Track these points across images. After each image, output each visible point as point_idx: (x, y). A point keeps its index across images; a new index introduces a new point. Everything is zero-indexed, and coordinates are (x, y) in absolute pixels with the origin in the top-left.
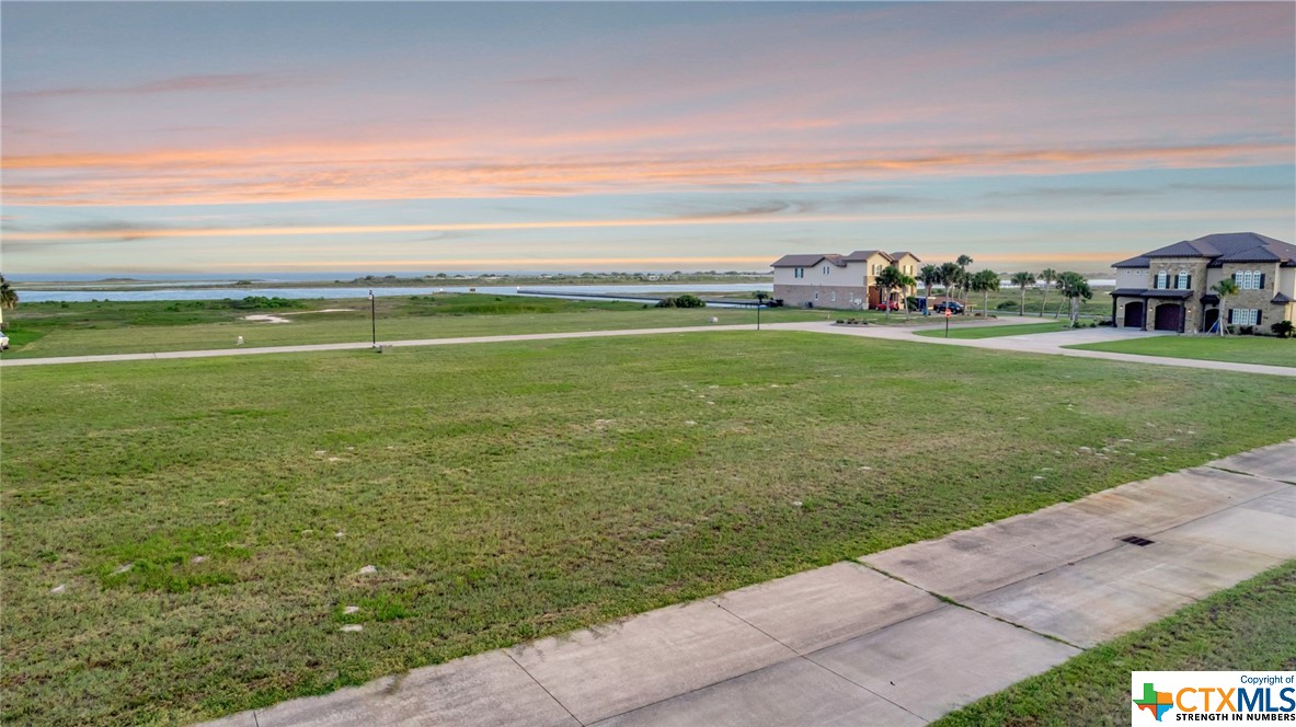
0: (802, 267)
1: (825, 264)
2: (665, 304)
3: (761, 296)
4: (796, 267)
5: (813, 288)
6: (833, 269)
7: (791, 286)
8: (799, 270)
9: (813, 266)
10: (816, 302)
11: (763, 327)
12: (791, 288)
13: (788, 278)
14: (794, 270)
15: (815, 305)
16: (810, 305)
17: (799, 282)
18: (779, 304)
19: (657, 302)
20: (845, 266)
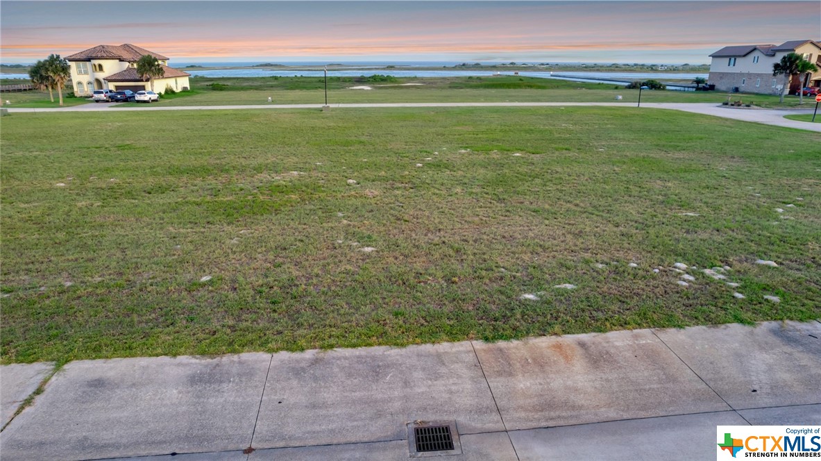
0: (735, 57)
1: (756, 54)
2: (633, 86)
3: (698, 81)
4: (730, 57)
5: (742, 74)
6: (763, 58)
7: (723, 74)
8: (733, 59)
9: (745, 56)
10: (742, 87)
11: (642, 105)
12: (722, 75)
13: (723, 66)
14: (728, 59)
15: (741, 89)
16: (737, 90)
17: (731, 69)
18: (712, 88)
19: (627, 84)
20: (774, 55)
